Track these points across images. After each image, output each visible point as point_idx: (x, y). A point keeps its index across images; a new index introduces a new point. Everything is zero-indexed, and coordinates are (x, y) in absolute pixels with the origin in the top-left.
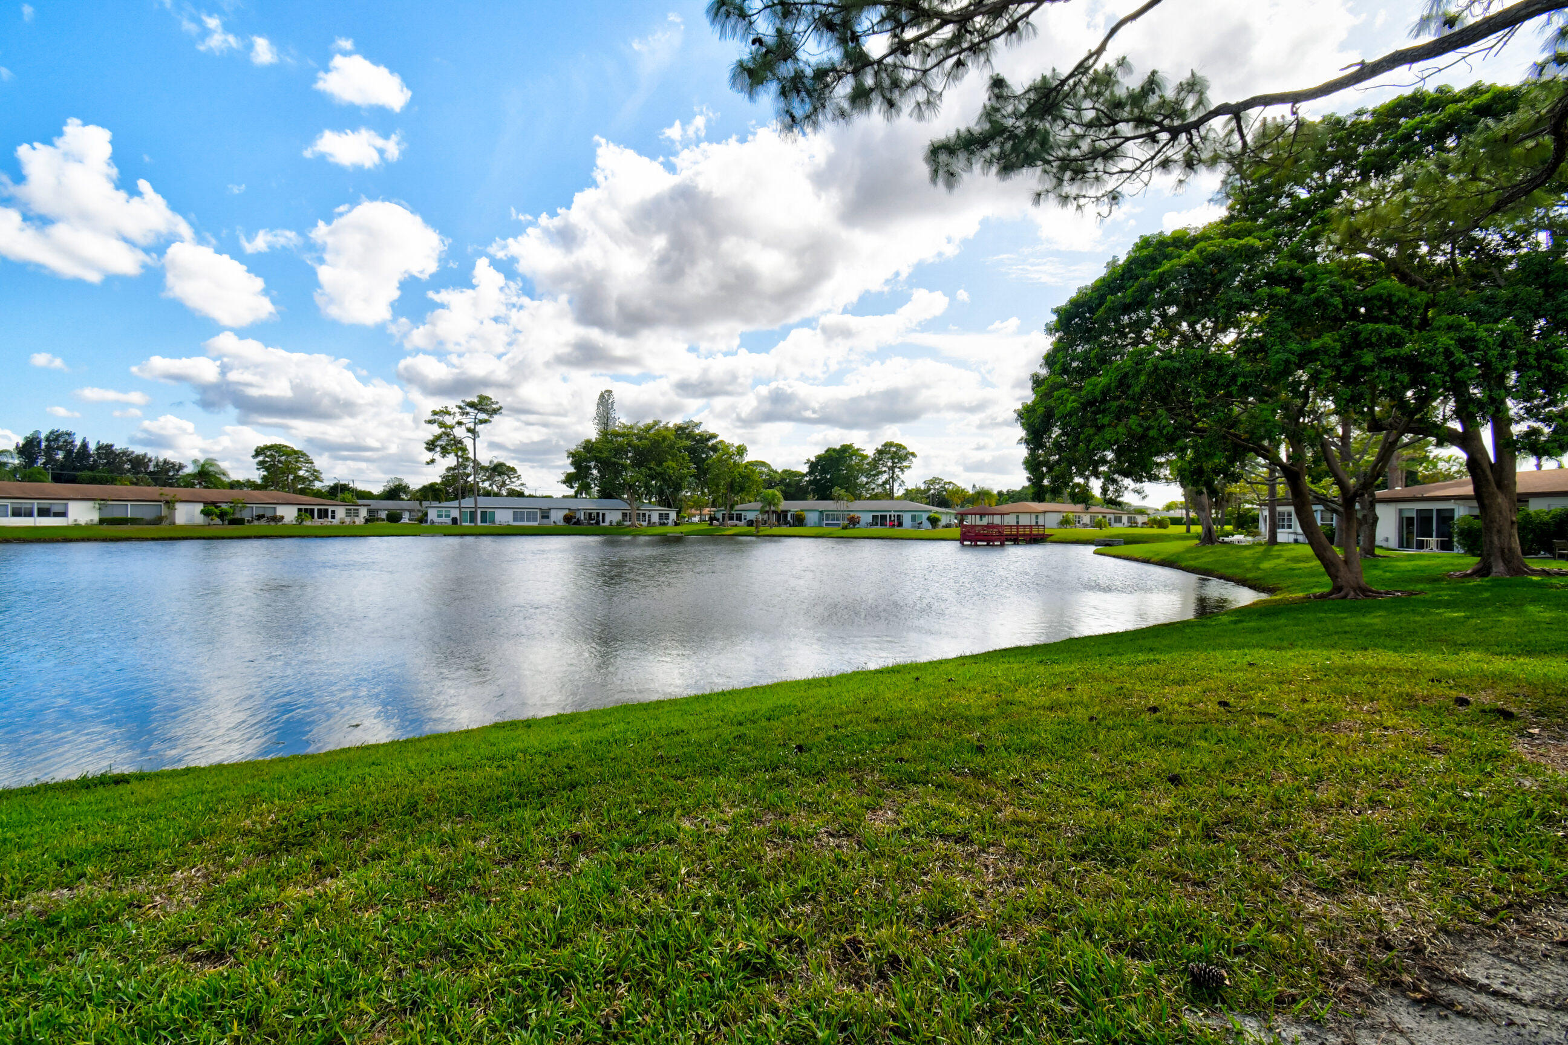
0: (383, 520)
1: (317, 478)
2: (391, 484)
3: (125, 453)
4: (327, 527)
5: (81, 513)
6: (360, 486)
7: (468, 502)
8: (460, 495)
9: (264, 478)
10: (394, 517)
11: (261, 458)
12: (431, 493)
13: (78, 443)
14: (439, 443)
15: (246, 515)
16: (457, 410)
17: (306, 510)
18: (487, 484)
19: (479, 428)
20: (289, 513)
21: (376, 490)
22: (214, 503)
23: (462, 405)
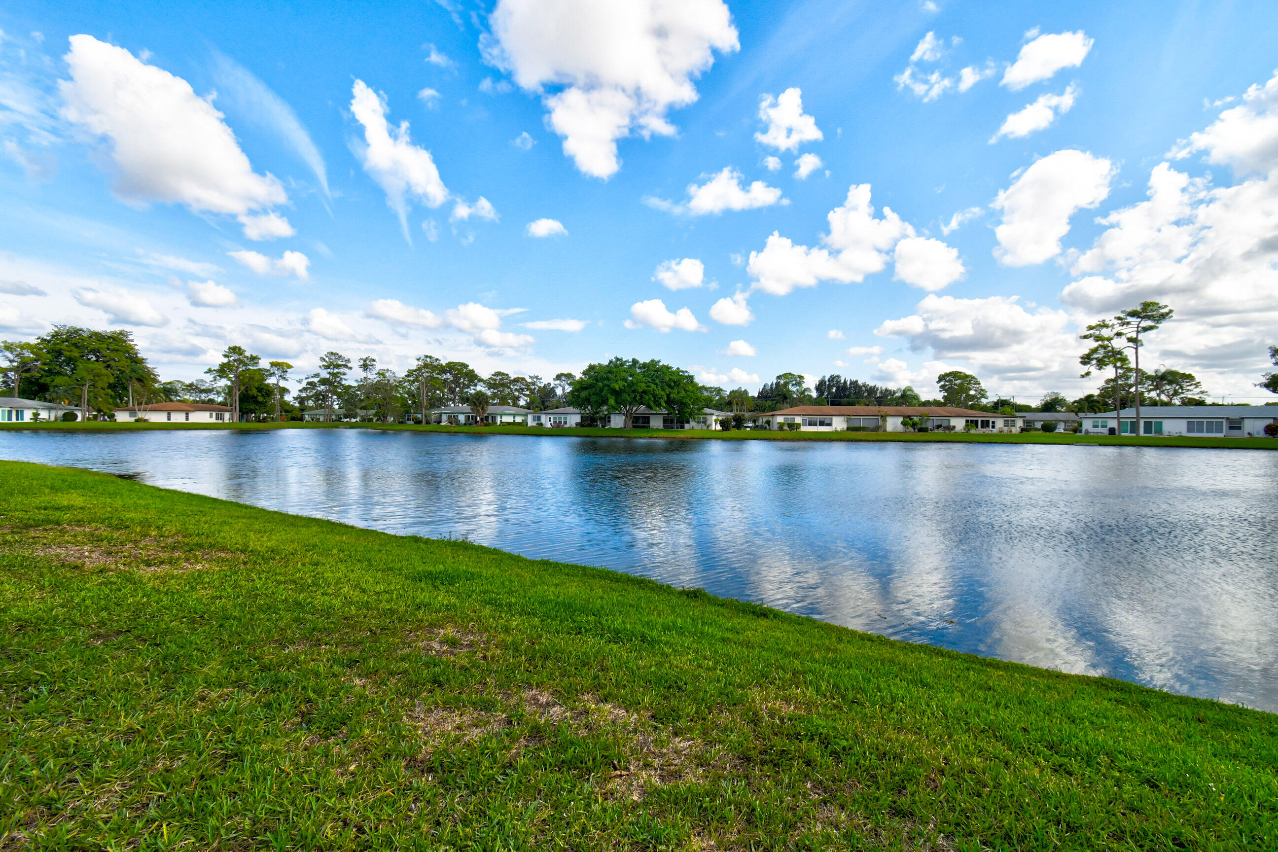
0: (1039, 430)
1: (983, 396)
2: (1048, 399)
3: (864, 385)
4: (988, 435)
5: (839, 424)
6: (1020, 401)
7: (1129, 413)
8: (1118, 407)
9: (944, 397)
10: (1048, 428)
11: (942, 383)
12: (1089, 404)
13: (842, 381)
14: (1095, 356)
15: (929, 425)
16: (1116, 322)
17: (972, 421)
18: (1153, 394)
19: (1141, 336)
20: (959, 424)
21: (1035, 403)
22: (909, 417)
23: (1122, 315)
